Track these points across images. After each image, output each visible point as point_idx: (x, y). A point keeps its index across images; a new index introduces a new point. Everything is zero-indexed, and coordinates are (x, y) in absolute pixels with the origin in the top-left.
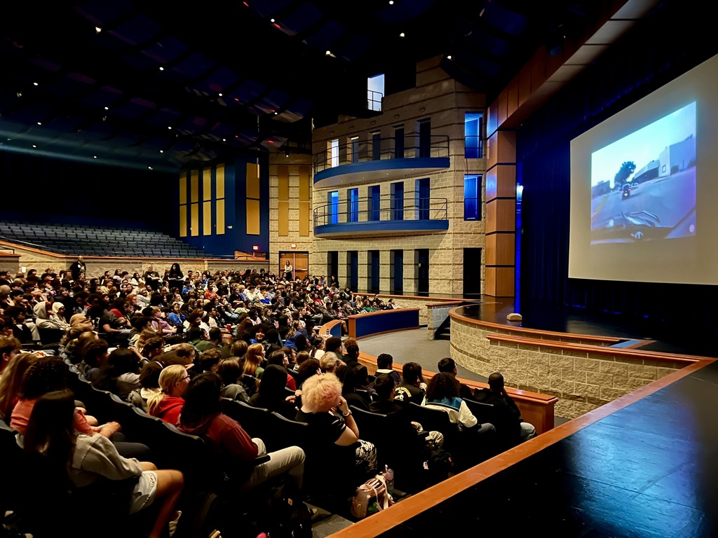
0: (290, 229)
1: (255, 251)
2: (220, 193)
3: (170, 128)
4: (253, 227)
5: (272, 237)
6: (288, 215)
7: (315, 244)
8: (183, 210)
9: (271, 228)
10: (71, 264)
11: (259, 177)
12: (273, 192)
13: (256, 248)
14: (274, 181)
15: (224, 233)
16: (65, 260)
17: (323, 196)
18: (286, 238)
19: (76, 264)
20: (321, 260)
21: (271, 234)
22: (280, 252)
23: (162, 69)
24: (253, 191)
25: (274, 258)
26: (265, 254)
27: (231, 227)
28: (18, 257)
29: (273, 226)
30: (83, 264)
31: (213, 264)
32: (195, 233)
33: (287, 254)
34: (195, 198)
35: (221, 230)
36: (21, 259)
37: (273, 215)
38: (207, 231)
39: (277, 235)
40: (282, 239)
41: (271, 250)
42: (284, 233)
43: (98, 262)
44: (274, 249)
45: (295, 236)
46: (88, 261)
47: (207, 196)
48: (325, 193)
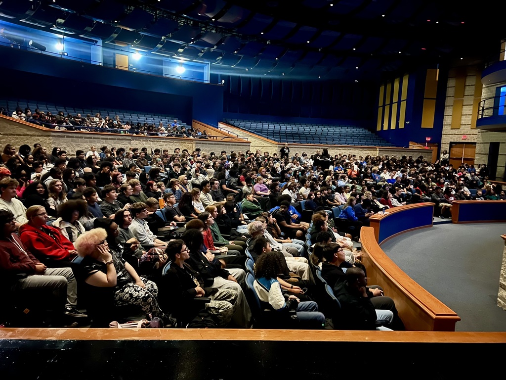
0: (463, 122)
1: (428, 142)
2: (404, 96)
3: (354, 49)
4: (428, 122)
5: (445, 130)
6: (462, 110)
7: (479, 136)
8: (380, 110)
9: (445, 122)
10: (281, 148)
11: (437, 79)
12: (450, 92)
13: (428, 139)
14: (451, 83)
15: (403, 127)
16: (277, 146)
17: (492, 92)
18: (457, 131)
19: (284, 148)
20: (484, 150)
21: (444, 128)
22: (451, 143)
23: (332, 5)
24: (430, 91)
25: (445, 147)
26: (437, 144)
27: (408, 123)
28: (250, 143)
29: (447, 120)
30: (288, 148)
31: (383, 151)
32: (386, 128)
33: (458, 145)
34: (388, 102)
35: (401, 126)
36: (251, 144)
37: (448, 111)
38: (393, 127)
39: (450, 128)
40: (456, 131)
41: (443, 141)
42: (456, 126)
43: (298, 148)
44: (446, 140)
45: (466, 129)
46: (291, 146)
47: (395, 99)
48: (494, 89)
